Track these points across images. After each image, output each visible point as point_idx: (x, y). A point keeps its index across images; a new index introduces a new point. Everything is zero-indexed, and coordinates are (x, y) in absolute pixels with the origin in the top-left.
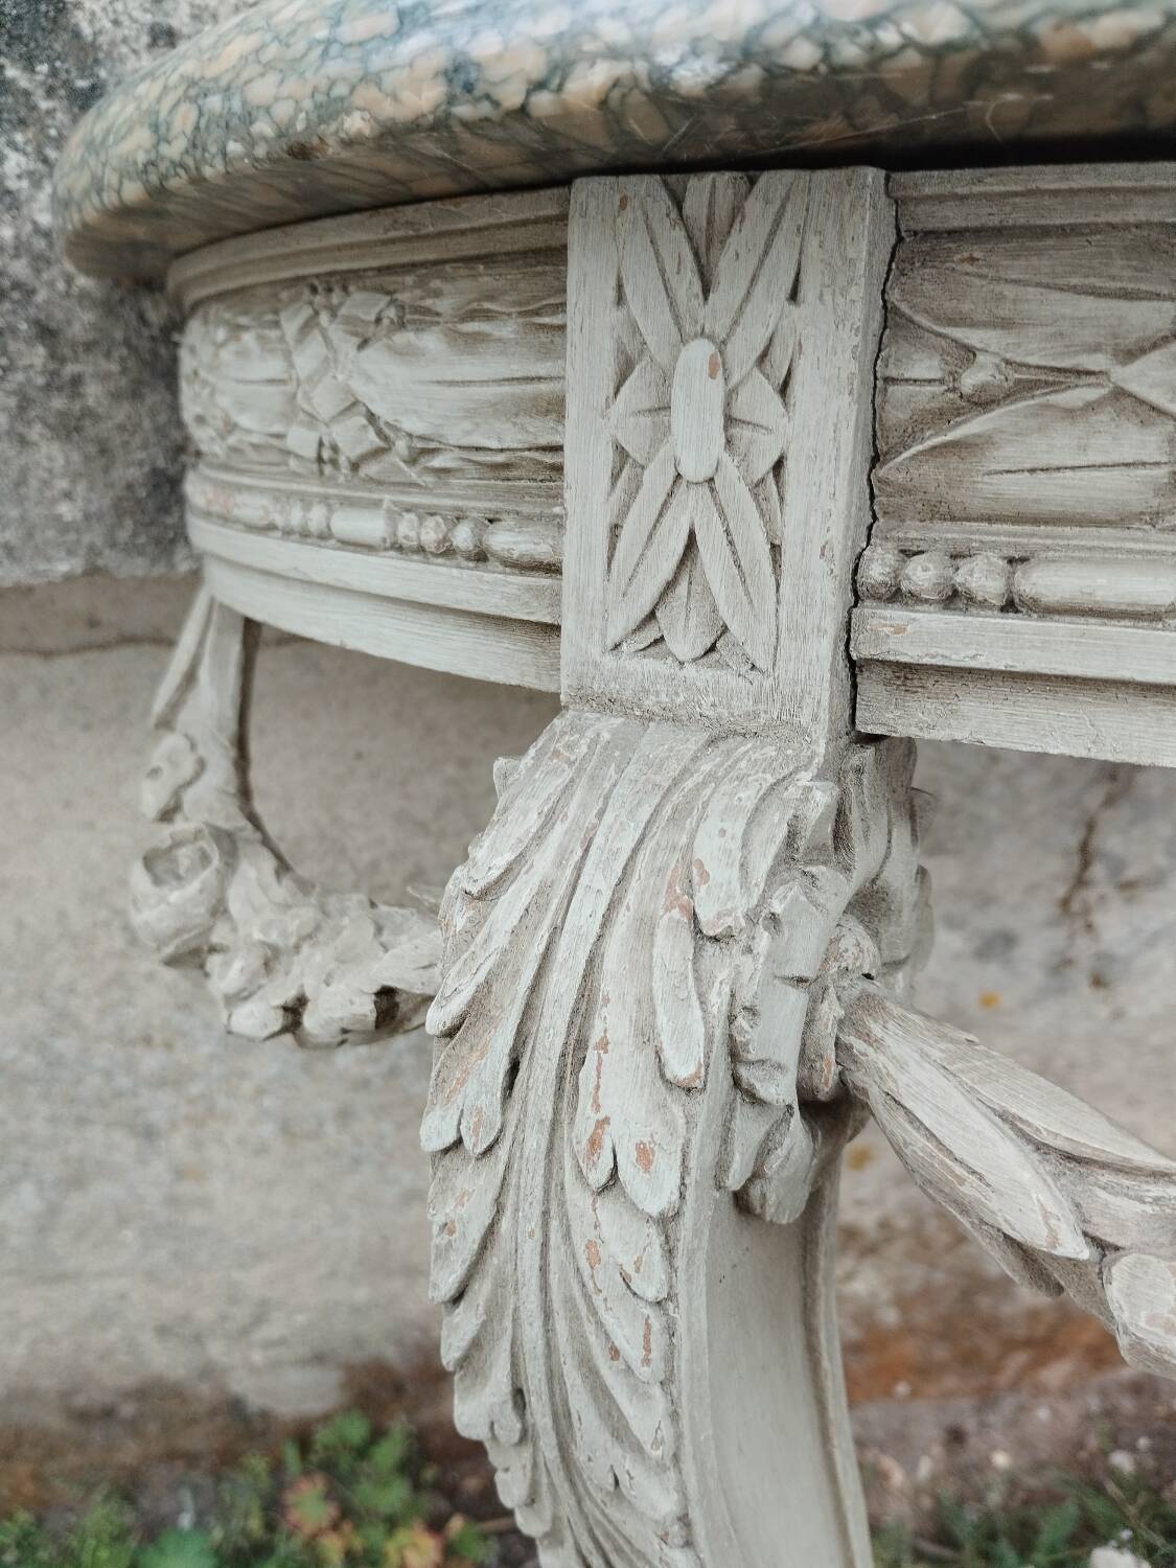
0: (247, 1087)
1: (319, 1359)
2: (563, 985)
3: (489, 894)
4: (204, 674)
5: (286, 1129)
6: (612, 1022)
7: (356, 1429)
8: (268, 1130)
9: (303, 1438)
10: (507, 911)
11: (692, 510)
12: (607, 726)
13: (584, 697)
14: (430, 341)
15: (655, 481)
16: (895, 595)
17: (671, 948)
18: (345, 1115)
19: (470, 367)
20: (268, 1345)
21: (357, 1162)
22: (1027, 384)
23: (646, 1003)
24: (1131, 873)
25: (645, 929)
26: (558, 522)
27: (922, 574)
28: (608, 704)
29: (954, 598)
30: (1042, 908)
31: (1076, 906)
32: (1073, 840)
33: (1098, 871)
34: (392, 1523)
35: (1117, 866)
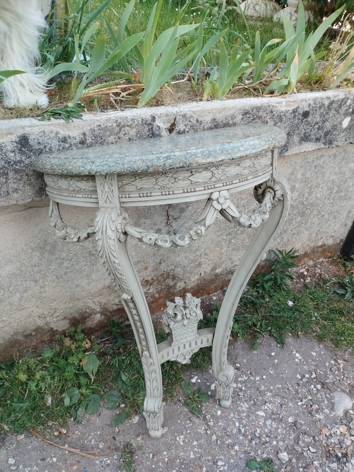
0: (51, 271)
1: (65, 318)
2: (104, 226)
3: (98, 222)
4: (54, 210)
5: (57, 277)
6: (108, 228)
7: (73, 329)
8: (54, 278)
9: (64, 333)
10: (100, 223)
11: (107, 194)
12: (104, 209)
13: (101, 207)
14: (84, 182)
15: (104, 192)
16: (122, 198)
17: (111, 222)
18: (66, 273)
19: (88, 184)
20: (56, 317)
21: (68, 281)
22: (127, 184)
23: (110, 226)
24: (175, 217)
25: (109, 222)
26: (97, 195)
27: (123, 196)
28: (103, 207)
29: (126, 197)
30: (164, 224)
31: (169, 223)
32: (166, 214)
33: (170, 217)
34: (82, 341)
35: (173, 217)
